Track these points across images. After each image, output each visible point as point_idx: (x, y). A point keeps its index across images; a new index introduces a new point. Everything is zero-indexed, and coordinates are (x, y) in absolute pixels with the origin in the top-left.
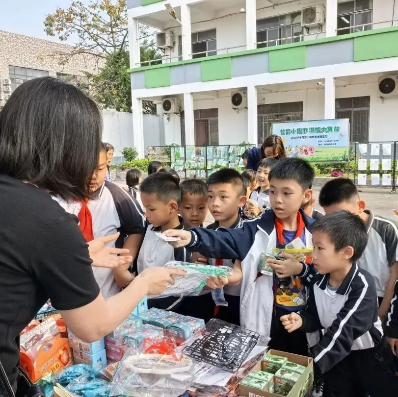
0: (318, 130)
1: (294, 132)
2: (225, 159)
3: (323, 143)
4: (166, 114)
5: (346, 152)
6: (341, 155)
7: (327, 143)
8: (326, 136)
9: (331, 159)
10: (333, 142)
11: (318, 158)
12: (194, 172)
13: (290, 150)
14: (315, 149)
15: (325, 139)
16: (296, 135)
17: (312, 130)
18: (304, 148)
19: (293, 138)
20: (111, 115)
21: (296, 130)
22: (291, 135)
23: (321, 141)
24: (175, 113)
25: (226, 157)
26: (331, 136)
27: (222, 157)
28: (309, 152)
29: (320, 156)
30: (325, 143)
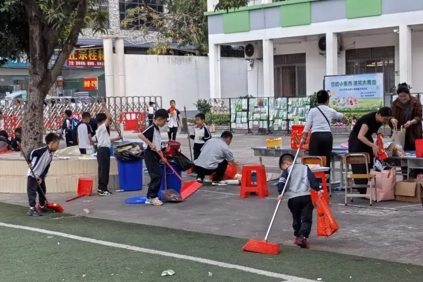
0: (360, 82)
1: (341, 84)
2: (284, 110)
3: (364, 95)
4: (249, 60)
5: (382, 102)
6: (378, 105)
7: (367, 94)
8: (366, 89)
9: (371, 109)
10: (372, 94)
11: (361, 108)
12: (256, 123)
13: (339, 101)
14: (359, 100)
15: (366, 91)
16: (343, 87)
17: (356, 83)
18: (350, 100)
19: (341, 90)
20: (188, 61)
21: (343, 82)
22: (340, 88)
23: (362, 93)
24: (257, 59)
25: (286, 108)
26: (370, 88)
27: (281, 108)
28: (354, 103)
29: (362, 107)
30: (366, 94)
